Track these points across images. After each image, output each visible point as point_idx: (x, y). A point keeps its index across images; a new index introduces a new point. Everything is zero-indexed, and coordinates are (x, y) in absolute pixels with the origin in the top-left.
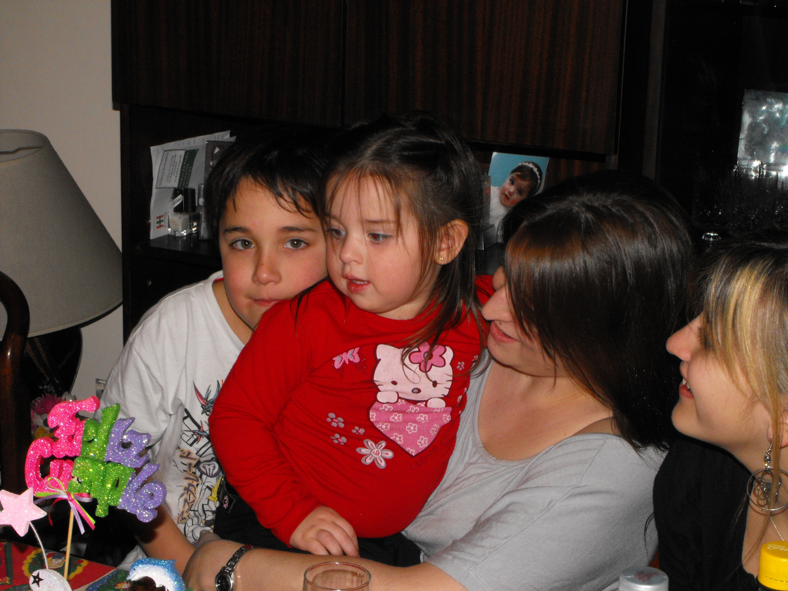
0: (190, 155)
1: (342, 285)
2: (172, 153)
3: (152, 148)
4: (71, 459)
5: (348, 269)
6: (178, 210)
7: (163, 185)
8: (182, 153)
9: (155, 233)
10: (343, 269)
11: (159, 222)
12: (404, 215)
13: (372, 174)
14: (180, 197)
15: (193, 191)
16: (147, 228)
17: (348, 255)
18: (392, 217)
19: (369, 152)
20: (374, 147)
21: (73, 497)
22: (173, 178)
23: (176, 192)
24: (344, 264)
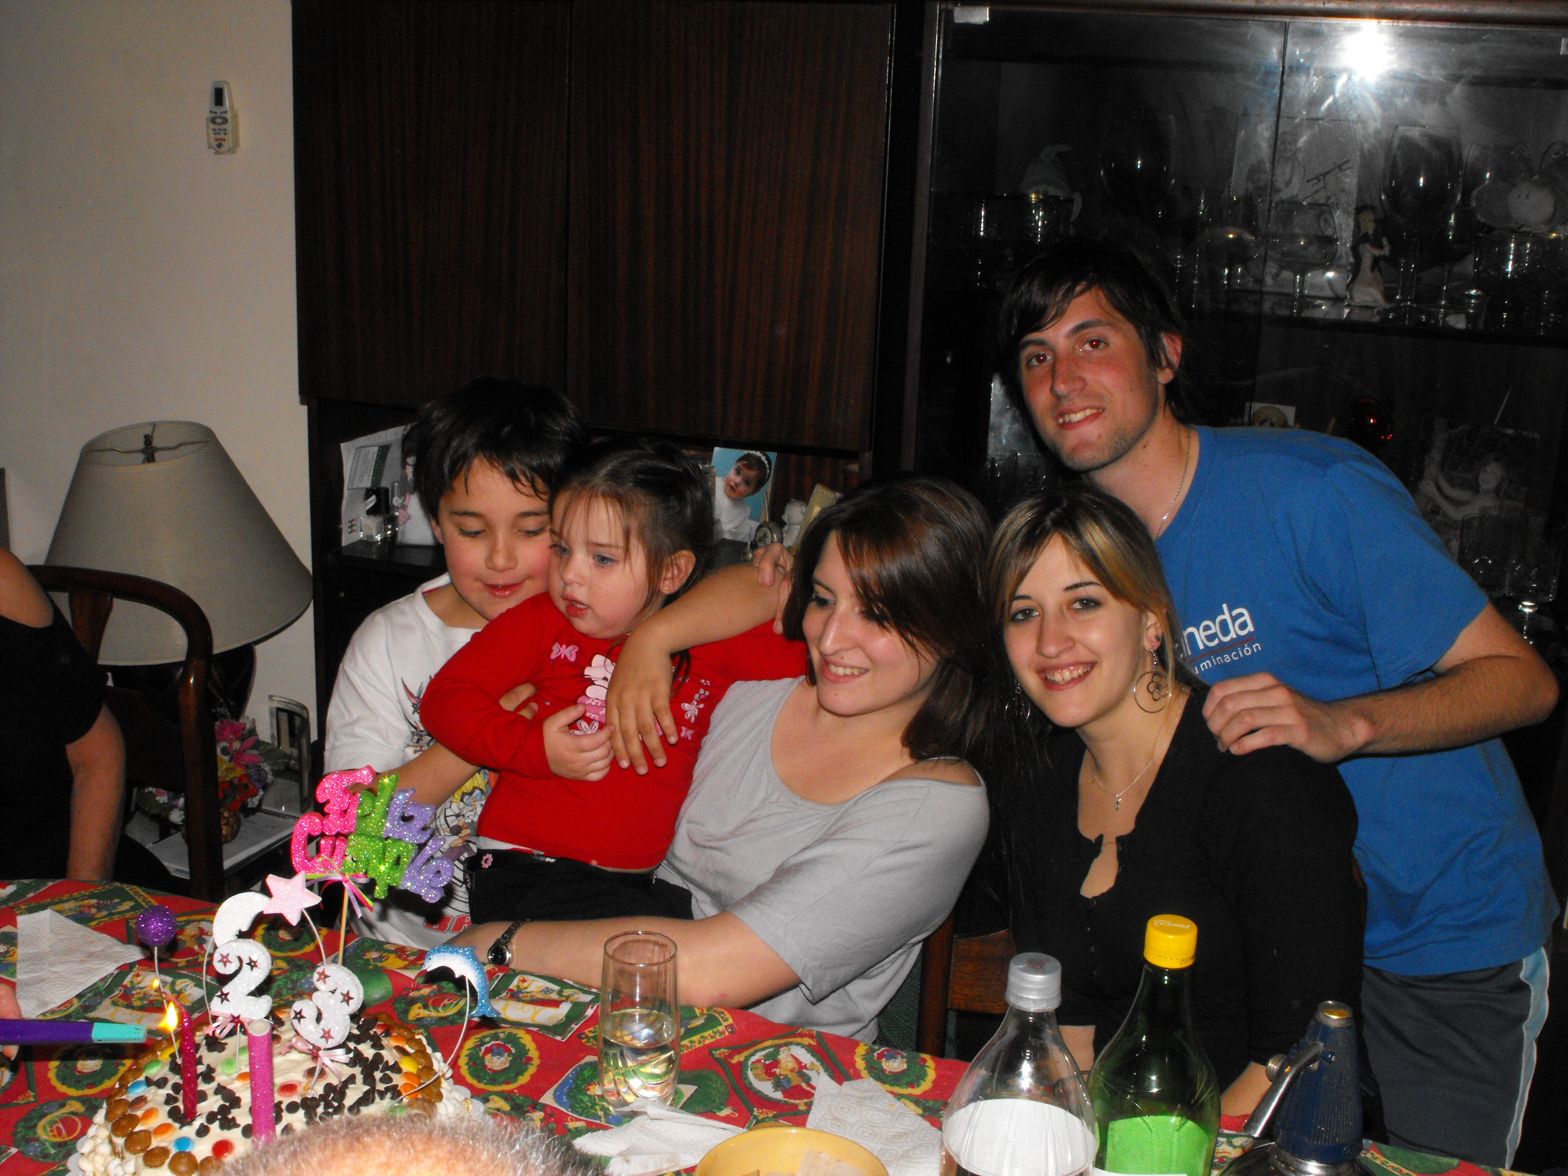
0: (384, 451)
1: (562, 605)
2: (364, 451)
3: (342, 445)
4: (342, 836)
5: (569, 589)
6: (371, 512)
7: (355, 486)
8: (376, 449)
9: (346, 540)
10: (564, 589)
11: (352, 526)
12: (634, 542)
13: (604, 495)
14: (373, 497)
15: (387, 490)
16: (339, 533)
17: (570, 576)
18: (621, 542)
19: (604, 471)
20: (609, 467)
21: (348, 877)
22: (366, 477)
23: (368, 493)
24: (566, 584)
